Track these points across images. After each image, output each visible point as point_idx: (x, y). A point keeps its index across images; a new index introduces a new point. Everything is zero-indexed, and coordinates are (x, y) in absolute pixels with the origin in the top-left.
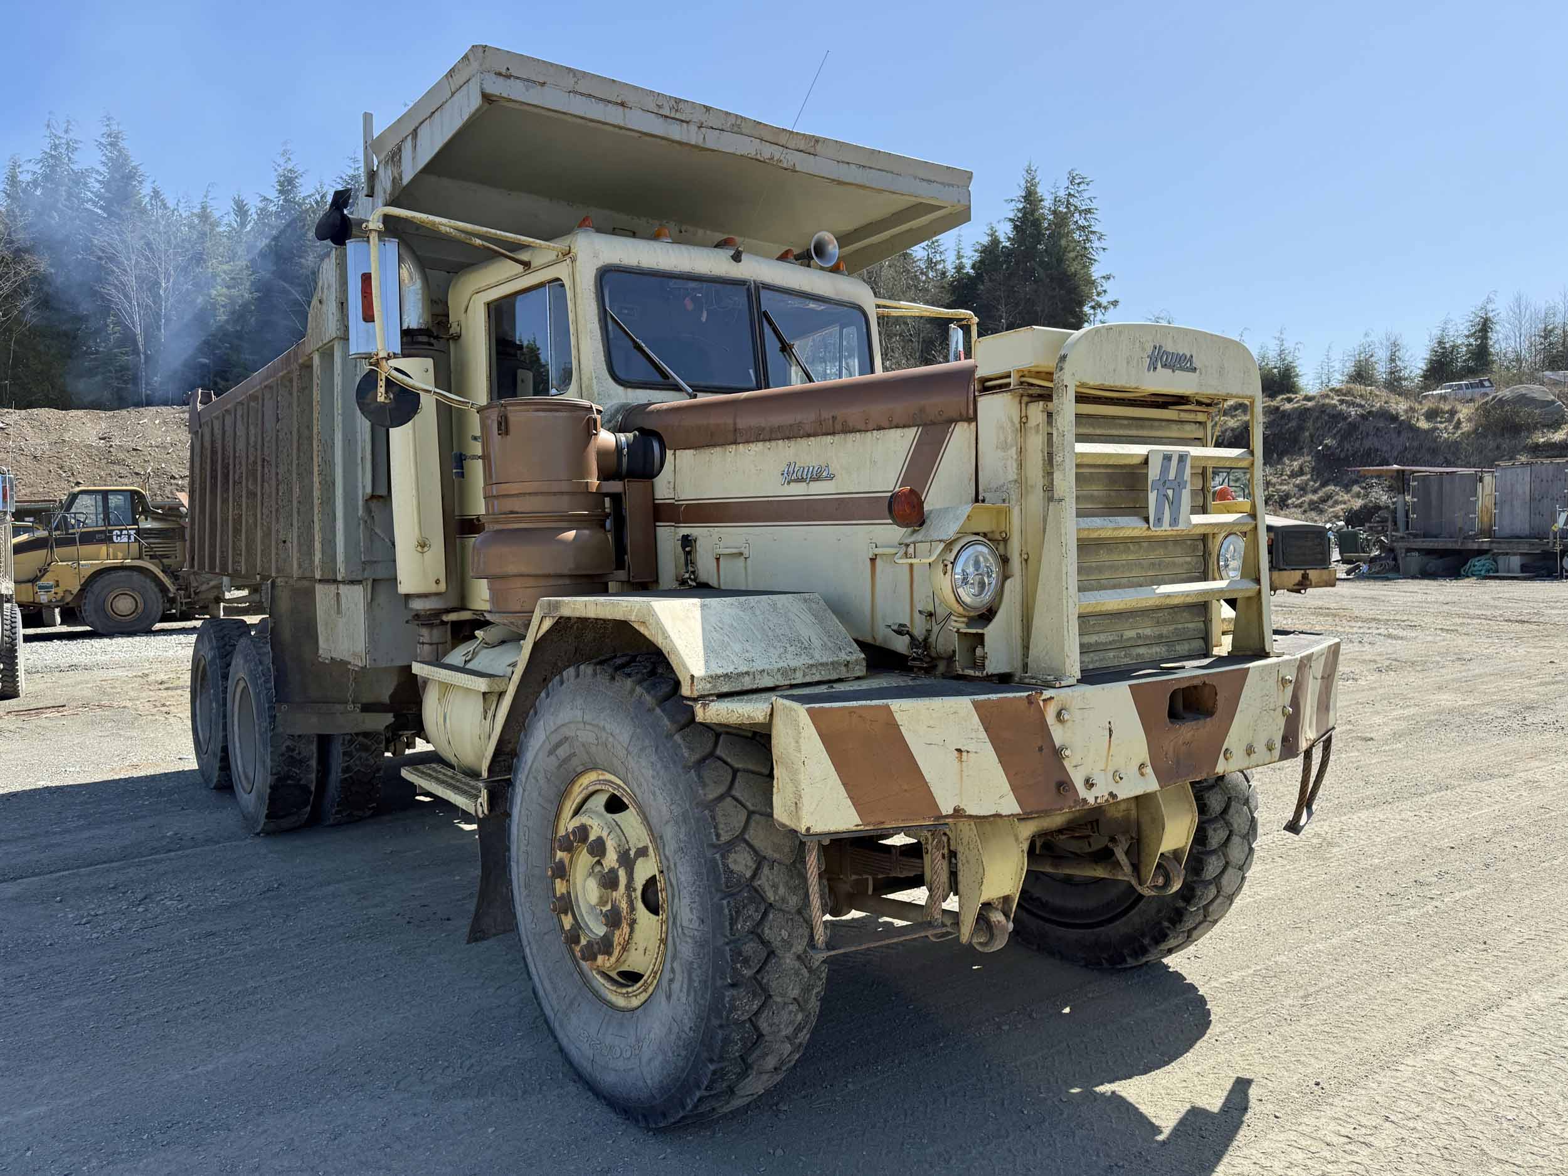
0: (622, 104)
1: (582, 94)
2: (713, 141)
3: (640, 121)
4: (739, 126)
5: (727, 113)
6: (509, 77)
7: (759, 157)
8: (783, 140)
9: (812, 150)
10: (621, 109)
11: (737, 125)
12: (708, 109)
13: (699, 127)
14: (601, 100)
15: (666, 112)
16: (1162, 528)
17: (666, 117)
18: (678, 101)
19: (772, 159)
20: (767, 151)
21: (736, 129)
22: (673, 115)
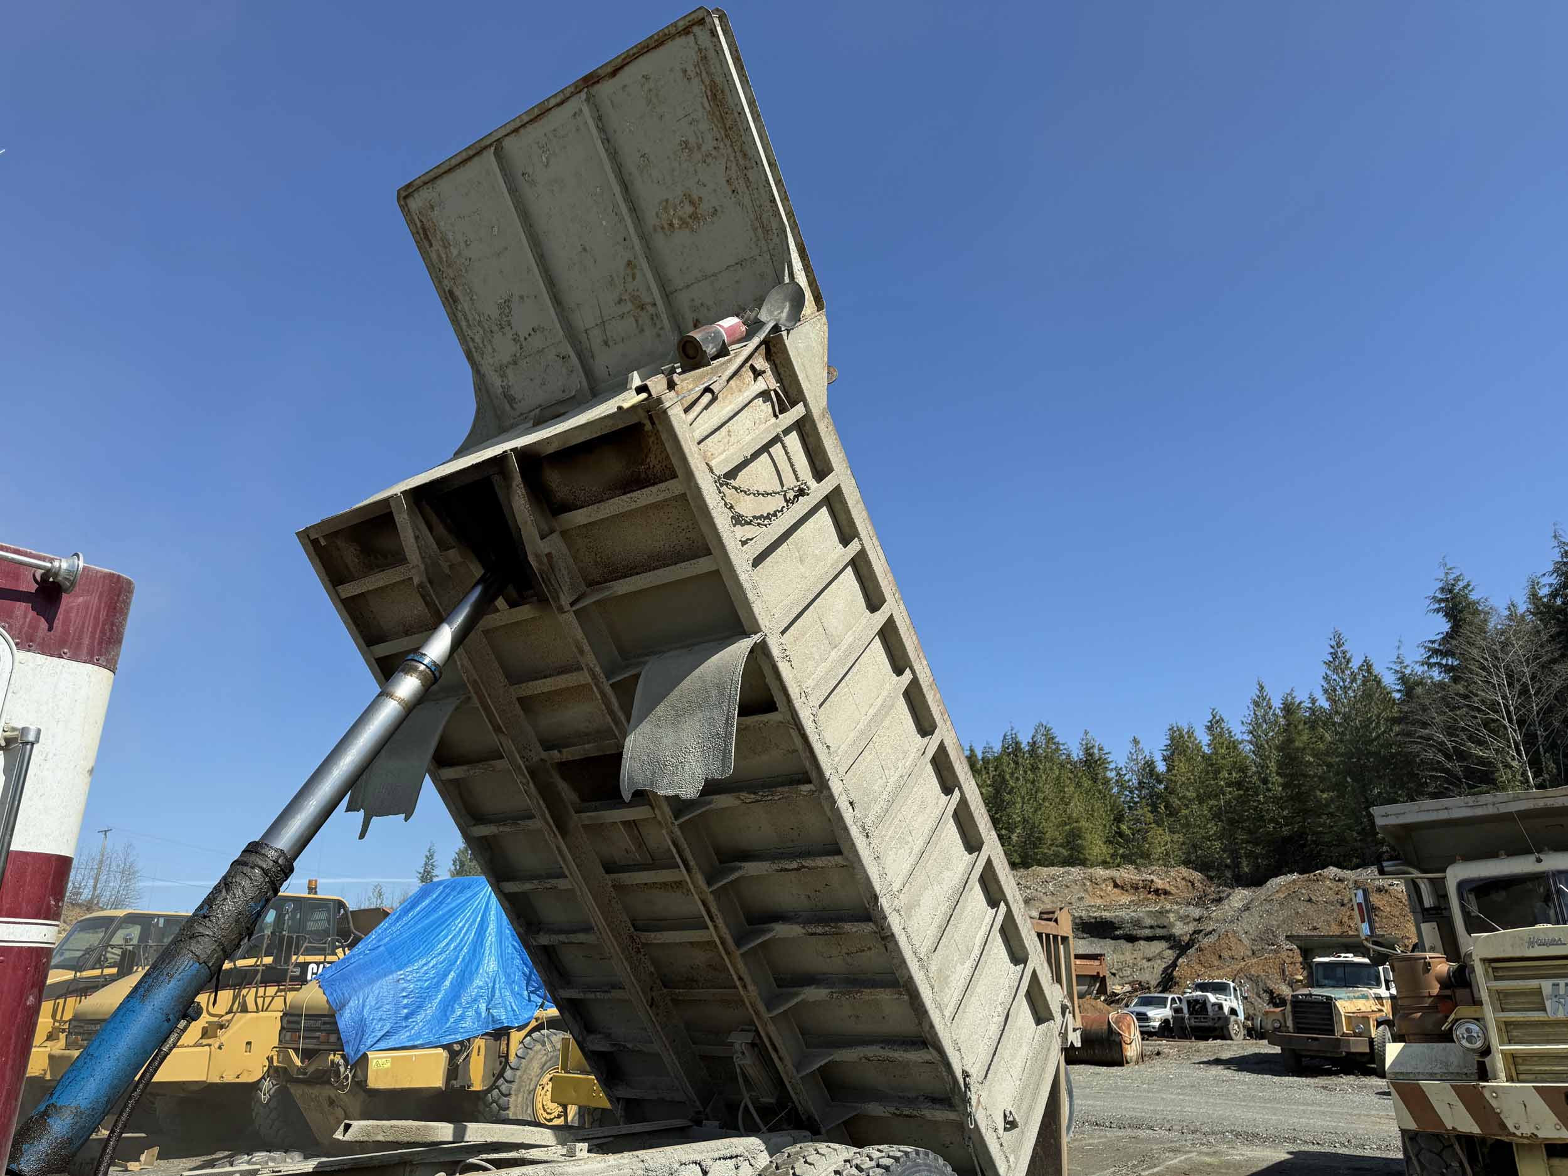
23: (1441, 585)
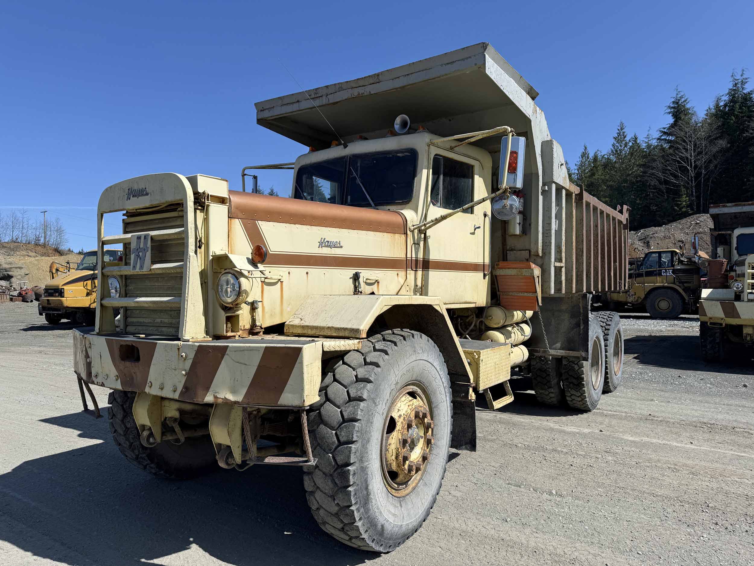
0: (298, 101)
1: (285, 105)
2: (333, 99)
3: (305, 105)
4: (341, 87)
5: (335, 84)
6: (264, 110)
7: (353, 96)
8: (361, 83)
9: (378, 81)
10: (298, 103)
11: (340, 87)
12: (327, 87)
13: (326, 96)
14: (292, 103)
15: (313, 96)
16: (136, 271)
17: (314, 98)
18: (316, 89)
19: (359, 94)
20: (356, 92)
21: (340, 89)
22: (316, 96)
23: (673, 100)
